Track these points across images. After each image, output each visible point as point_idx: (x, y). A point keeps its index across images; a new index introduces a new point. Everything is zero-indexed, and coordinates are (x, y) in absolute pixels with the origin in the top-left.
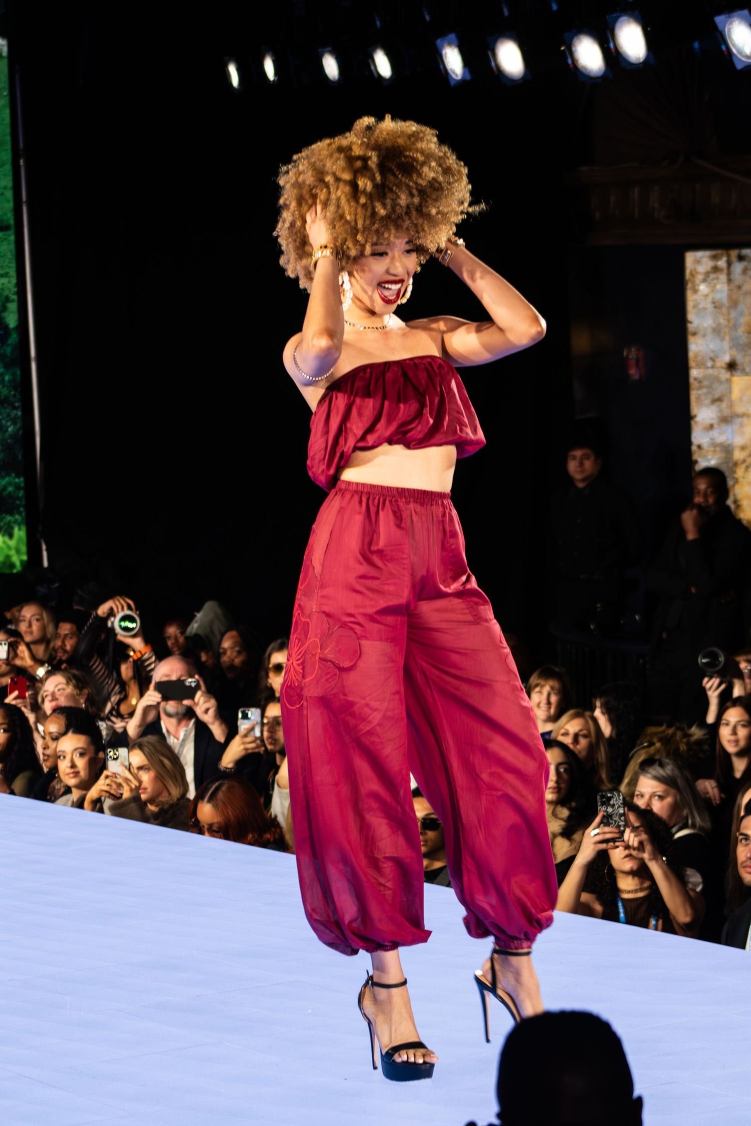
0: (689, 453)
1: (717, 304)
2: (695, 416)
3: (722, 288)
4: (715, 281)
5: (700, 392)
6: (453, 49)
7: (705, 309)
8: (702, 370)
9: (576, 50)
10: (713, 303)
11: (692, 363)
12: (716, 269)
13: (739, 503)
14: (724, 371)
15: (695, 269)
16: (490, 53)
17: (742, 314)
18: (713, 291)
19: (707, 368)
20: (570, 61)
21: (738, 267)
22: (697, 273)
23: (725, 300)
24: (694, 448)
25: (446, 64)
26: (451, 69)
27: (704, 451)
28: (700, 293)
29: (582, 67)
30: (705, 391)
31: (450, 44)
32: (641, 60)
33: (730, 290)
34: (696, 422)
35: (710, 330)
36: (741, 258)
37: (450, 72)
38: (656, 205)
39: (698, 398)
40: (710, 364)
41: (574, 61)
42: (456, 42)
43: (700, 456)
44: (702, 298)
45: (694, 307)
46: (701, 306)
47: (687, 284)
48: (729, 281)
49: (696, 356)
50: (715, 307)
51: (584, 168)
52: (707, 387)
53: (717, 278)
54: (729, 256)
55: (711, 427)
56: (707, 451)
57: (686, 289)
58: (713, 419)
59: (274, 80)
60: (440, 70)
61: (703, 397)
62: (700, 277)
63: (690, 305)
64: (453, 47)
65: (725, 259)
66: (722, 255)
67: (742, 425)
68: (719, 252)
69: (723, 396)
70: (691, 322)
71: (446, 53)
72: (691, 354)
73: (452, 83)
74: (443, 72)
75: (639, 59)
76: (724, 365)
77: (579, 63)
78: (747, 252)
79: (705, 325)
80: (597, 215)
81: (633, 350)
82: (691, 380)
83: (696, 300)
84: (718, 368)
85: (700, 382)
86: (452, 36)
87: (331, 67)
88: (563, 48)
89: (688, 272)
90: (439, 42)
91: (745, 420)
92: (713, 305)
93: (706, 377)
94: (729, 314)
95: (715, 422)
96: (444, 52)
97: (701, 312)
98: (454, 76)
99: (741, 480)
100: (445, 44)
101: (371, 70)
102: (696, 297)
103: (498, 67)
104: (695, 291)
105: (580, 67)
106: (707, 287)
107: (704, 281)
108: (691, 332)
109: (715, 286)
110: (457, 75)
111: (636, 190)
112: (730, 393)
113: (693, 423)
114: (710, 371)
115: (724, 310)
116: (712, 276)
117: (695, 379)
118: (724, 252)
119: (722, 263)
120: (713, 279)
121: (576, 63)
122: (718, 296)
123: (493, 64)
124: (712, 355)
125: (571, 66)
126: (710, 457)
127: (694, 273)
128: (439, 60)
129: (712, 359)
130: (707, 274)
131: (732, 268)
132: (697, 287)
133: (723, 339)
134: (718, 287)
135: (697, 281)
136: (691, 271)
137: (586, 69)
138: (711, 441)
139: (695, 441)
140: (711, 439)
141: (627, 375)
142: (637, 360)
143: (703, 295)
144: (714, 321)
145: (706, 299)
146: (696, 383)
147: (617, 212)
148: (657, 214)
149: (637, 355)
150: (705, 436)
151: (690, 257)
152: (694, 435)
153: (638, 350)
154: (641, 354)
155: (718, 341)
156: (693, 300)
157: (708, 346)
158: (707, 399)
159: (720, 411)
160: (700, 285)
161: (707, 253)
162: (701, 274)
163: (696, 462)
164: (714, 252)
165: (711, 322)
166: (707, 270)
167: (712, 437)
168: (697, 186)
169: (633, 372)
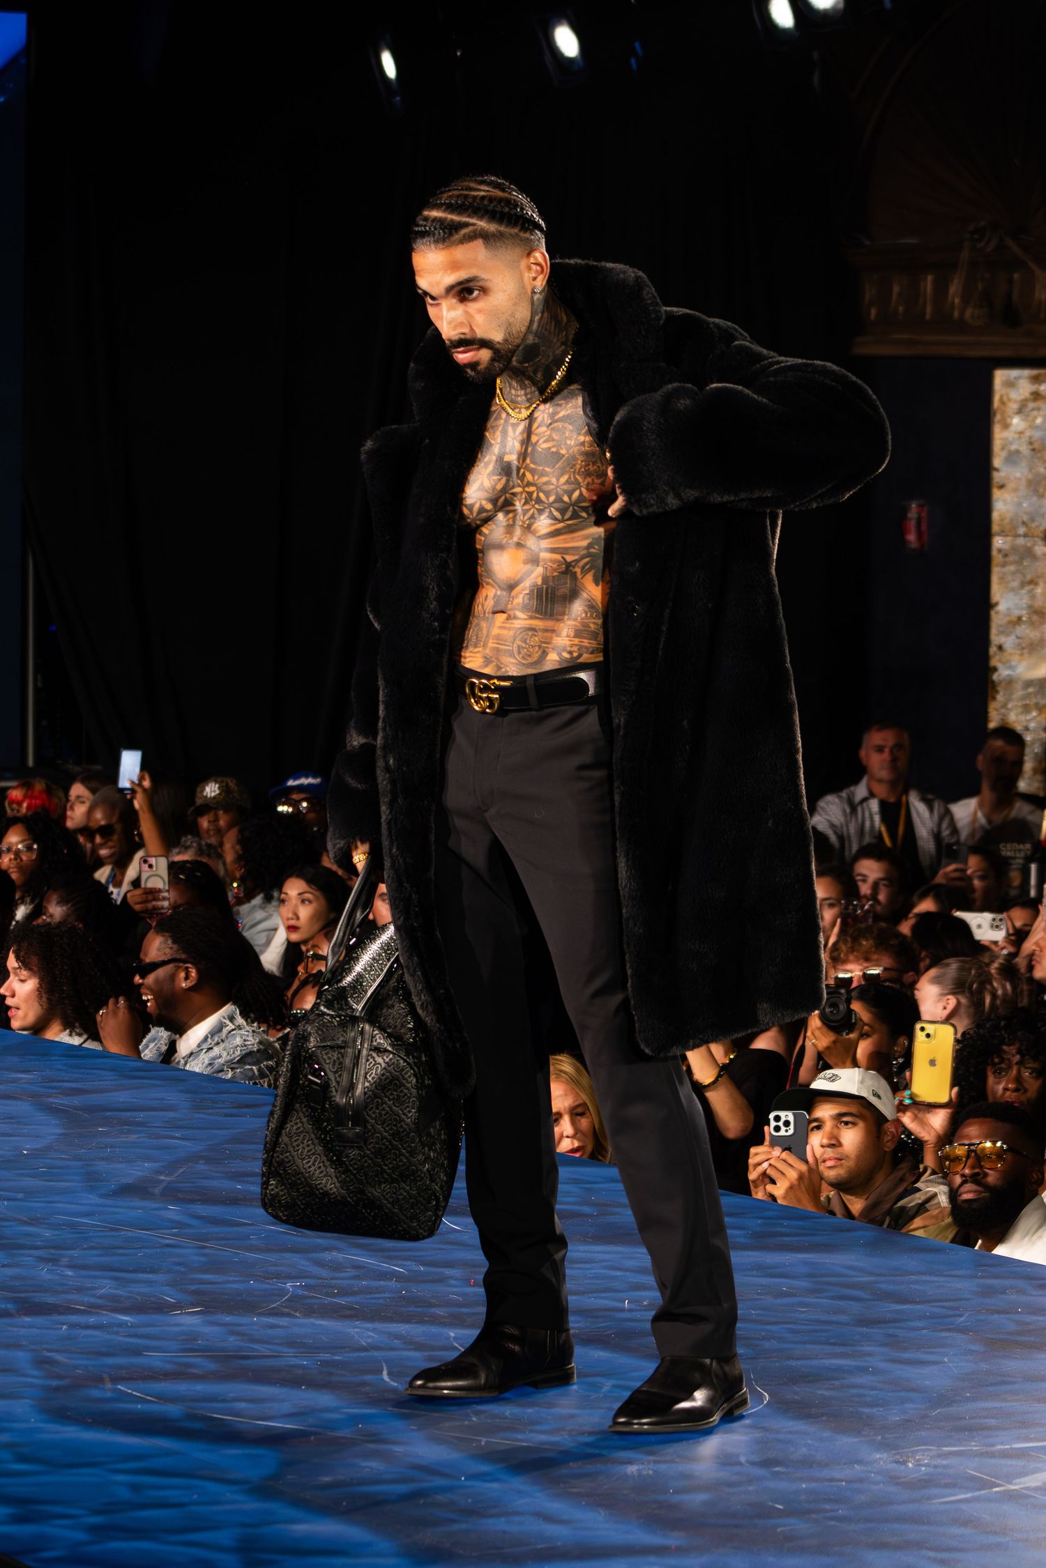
0: (986, 657)
1: (1036, 446)
2: (997, 604)
3: (1043, 427)
4: (1035, 413)
5: (1006, 569)
7: (1017, 452)
8: (1009, 539)
10: (1031, 443)
11: (995, 528)
12: (1037, 396)
14: (1040, 542)
15: (1007, 395)
18: (1033, 427)
19: (1019, 536)
22: (1009, 400)
24: (993, 650)
27: (1005, 654)
28: (1012, 429)
30: (1012, 568)
34: (997, 613)
35: (1023, 483)
38: (957, 301)
39: (1001, 579)
40: (1021, 530)
43: (1000, 661)
44: (1017, 436)
45: (1003, 449)
46: (1013, 447)
47: (995, 414)
49: (1002, 518)
50: (1033, 450)
52: (1016, 563)
53: (1039, 409)
55: (1020, 618)
56: (1011, 654)
57: (993, 422)
58: (1022, 609)
61: (1009, 577)
62: (1015, 406)
63: (997, 444)
68: (1042, 371)
69: (1038, 577)
70: (997, 470)
72: (995, 515)
76: (1042, 535)
79: (1018, 475)
80: (873, 312)
81: (914, 506)
82: (994, 553)
83: (1007, 438)
84: (1033, 537)
85: (1006, 555)
89: (996, 398)
92: (1030, 447)
93: (1014, 549)
95: (1024, 613)
97: (1011, 456)
102: (1006, 434)
104: (1006, 426)
106: (1022, 420)
107: (1019, 411)
108: (997, 483)
109: (1035, 418)
111: (930, 278)
113: (993, 613)
114: (1021, 541)
115: (1045, 456)
116: (1031, 405)
117: (1000, 551)
119: (1044, 388)
120: (1033, 409)
122: (1037, 435)
124: (1025, 518)
126: (1015, 661)
127: (1005, 398)
129: (1024, 523)
130: (1024, 403)
132: (1009, 420)
133: (1040, 497)
134: (1039, 421)
135: (1010, 412)
136: (1002, 396)
138: (1018, 641)
139: (996, 637)
140: (1018, 637)
141: (904, 542)
142: (919, 521)
143: (1015, 433)
144: (1030, 470)
145: (1020, 438)
146: (1000, 556)
147: (901, 309)
148: (956, 314)
149: (919, 513)
150: (1012, 632)
151: (1000, 376)
152: (994, 631)
153: (920, 506)
154: (924, 514)
155: (1035, 499)
156: (1001, 439)
157: (1020, 504)
158: (1013, 580)
159: (1033, 597)
160: (1012, 418)
161: (1027, 373)
162: (1016, 401)
163: (995, 669)
164: (1035, 372)
165: (1026, 471)
166: (1023, 397)
167: (1019, 635)
168: (1016, 276)
169: (912, 537)
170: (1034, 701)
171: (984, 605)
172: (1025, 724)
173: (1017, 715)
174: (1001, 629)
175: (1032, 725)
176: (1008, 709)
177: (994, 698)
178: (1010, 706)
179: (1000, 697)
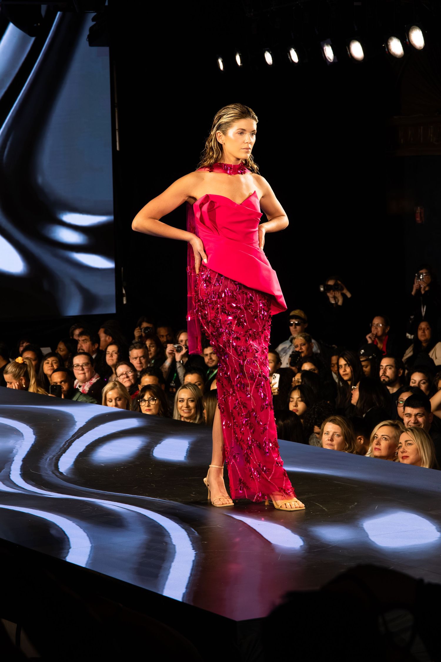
9: (390, 45)
16: (347, 48)
20: (387, 50)
25: (325, 54)
26: (328, 57)
29: (393, 53)
31: (327, 44)
32: (422, 48)
38: (432, 135)
41: (389, 50)
42: (331, 44)
51: (396, 117)
59: (241, 65)
60: (323, 57)
64: (329, 45)
71: (325, 49)
73: (328, 64)
75: (421, 47)
77: (391, 51)
80: (402, 140)
81: (419, 208)
86: (329, 40)
87: (269, 58)
88: (384, 45)
90: (322, 43)
98: (329, 61)
100: (325, 44)
101: (289, 58)
103: (351, 54)
110: (331, 60)
111: (422, 128)
123: (349, 53)
125: (388, 53)
128: (322, 53)
137: (394, 54)
141: (415, 221)
142: (421, 213)
147: (412, 139)
148: (432, 140)
154: (422, 211)
169: (418, 219)
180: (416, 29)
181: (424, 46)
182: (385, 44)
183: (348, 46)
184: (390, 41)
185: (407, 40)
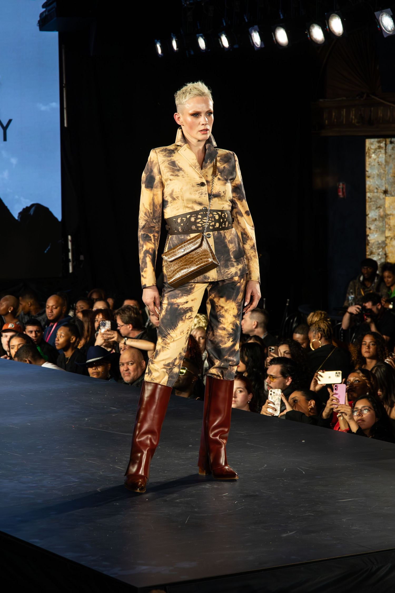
0: (365, 231)
1: (380, 164)
2: (368, 214)
3: (382, 157)
5: (371, 203)
6: (256, 33)
7: (374, 165)
8: (372, 194)
9: (312, 31)
10: (378, 162)
11: (367, 190)
12: (380, 147)
13: (387, 255)
14: (382, 194)
16: (273, 34)
17: (391, 168)
18: (378, 157)
19: (374, 192)
20: (309, 36)
21: (390, 147)
22: (371, 148)
23: (384, 162)
24: (368, 230)
25: (253, 40)
27: (372, 231)
28: (372, 158)
30: (373, 203)
31: (255, 31)
32: (341, 35)
33: (386, 157)
34: (369, 217)
35: (376, 175)
36: (391, 142)
37: (255, 43)
39: (370, 206)
40: (376, 191)
41: (311, 36)
42: (258, 30)
43: (370, 233)
44: (374, 160)
45: (369, 164)
46: (372, 164)
47: (366, 154)
48: (386, 153)
49: (369, 187)
50: (379, 165)
51: (321, 100)
52: (374, 201)
53: (380, 152)
54: (386, 141)
55: (376, 219)
56: (374, 231)
57: (366, 156)
58: (376, 216)
59: (177, 50)
60: (250, 43)
61: (372, 206)
62: (373, 151)
63: (367, 163)
65: (384, 142)
66: (383, 141)
67: (389, 219)
68: (381, 139)
69: (382, 205)
70: (368, 171)
72: (367, 186)
73: (256, 49)
74: (252, 43)
76: (383, 192)
77: (313, 37)
78: (394, 140)
79: (374, 173)
80: (327, 121)
81: (341, 184)
82: (367, 198)
83: (370, 161)
84: (380, 192)
85: (371, 199)
86: (256, 27)
87: (202, 43)
88: (306, 32)
89: (367, 148)
90: (250, 30)
91: (391, 217)
92: (378, 164)
93: (374, 197)
94: (385, 168)
95: (377, 217)
96: (252, 34)
97: (372, 167)
98: (257, 46)
99: (388, 244)
100: (253, 31)
101: (220, 44)
102: (370, 160)
103: (276, 40)
104: (370, 157)
105: (313, 39)
106: (376, 155)
107: (374, 153)
108: (368, 176)
109: (379, 155)
111: (344, 110)
112: (385, 204)
113: (367, 217)
114: (376, 194)
115: (383, 166)
116: (378, 150)
117: (369, 197)
118: (384, 140)
119: (382, 145)
120: (378, 152)
121: (311, 37)
122: (380, 160)
123: (274, 39)
124: (377, 187)
125: (309, 39)
126: (375, 233)
127: (370, 148)
128: (250, 38)
129: (377, 188)
130: (376, 149)
131: (387, 147)
132: (371, 155)
133: (382, 180)
134: (381, 155)
135: (371, 153)
137: (316, 40)
138: (375, 226)
139: (368, 226)
140: (375, 225)
141: (338, 195)
142: (343, 189)
143: (373, 159)
144: (378, 171)
145: (375, 161)
146: (369, 199)
147: (335, 120)
148: (353, 121)
149: (343, 186)
150: (373, 224)
151: (368, 142)
152: (367, 223)
153: (342, 184)
154: (344, 186)
155: (380, 181)
156: (369, 161)
157: (375, 182)
158: (374, 207)
159: (380, 212)
160: (372, 154)
161: (376, 140)
162: (373, 149)
163: (368, 235)
164: (379, 139)
165: (377, 171)
166: (375, 148)
167: (376, 224)
168: (372, 109)
169: (340, 194)
170: (381, 245)
171: (364, 215)
172: (378, 252)
173: (376, 250)
174: (370, 222)
175: (381, 253)
176: (373, 248)
177: (368, 245)
178: (373, 247)
179: (370, 244)
180: (336, 17)
181: (342, 33)
182: (307, 30)
183: (274, 32)
184: (311, 28)
185: (327, 27)
